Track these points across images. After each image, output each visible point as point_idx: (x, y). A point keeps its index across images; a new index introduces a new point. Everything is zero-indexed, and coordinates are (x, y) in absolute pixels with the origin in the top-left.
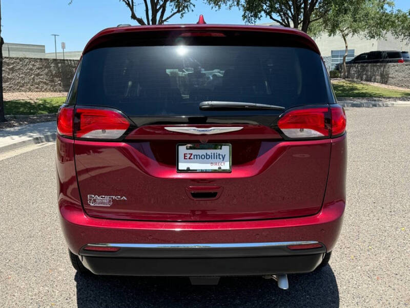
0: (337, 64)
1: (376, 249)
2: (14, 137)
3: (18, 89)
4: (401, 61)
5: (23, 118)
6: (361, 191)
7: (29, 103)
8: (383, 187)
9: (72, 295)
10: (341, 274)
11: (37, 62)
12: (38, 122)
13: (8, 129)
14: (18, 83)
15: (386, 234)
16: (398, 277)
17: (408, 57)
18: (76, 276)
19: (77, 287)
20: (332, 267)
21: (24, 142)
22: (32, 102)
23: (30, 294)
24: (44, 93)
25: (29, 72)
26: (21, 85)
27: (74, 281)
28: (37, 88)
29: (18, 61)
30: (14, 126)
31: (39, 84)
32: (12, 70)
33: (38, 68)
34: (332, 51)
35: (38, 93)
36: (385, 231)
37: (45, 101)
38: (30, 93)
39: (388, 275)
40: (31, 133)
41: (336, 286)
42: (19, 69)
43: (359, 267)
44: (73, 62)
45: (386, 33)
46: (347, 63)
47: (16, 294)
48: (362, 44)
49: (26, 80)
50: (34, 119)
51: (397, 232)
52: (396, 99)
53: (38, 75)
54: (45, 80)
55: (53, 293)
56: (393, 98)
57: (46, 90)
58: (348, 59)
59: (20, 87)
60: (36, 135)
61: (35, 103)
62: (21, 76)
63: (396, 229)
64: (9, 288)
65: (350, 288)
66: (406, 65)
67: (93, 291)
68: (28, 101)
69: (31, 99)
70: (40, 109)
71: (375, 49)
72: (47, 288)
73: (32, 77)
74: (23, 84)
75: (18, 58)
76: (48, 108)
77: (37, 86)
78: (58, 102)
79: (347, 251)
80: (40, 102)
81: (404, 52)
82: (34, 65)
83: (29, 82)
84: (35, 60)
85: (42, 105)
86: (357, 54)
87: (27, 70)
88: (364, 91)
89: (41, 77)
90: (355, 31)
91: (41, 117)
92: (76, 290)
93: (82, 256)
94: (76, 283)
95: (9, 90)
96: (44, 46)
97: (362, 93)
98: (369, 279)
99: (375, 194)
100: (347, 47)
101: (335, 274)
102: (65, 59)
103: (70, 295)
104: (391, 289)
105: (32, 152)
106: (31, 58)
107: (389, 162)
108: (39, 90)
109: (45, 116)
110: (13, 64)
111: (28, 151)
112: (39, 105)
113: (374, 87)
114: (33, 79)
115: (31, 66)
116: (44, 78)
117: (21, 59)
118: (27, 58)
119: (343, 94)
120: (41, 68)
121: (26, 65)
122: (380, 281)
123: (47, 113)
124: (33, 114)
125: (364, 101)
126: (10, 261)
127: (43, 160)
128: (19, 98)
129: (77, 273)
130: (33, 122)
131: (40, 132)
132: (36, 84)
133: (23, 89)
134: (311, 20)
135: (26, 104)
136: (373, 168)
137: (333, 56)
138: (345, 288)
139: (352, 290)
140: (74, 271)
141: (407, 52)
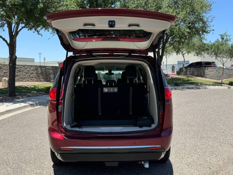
0: (180, 68)
1: (192, 154)
2: (21, 104)
3: (22, 80)
4: (212, 67)
5: (24, 95)
6: (188, 129)
7: (27, 87)
8: (199, 127)
9: (52, 174)
10: (175, 165)
11: (32, 67)
12: (32, 96)
13: (17, 100)
14: (22, 77)
15: (198, 147)
16: (201, 166)
17: (215, 65)
18: (53, 166)
19: (54, 170)
20: (171, 162)
21: (25, 106)
22: (29, 87)
23: (32, 173)
24: (34, 82)
25: (28, 72)
26: (23, 78)
27: (52, 168)
28: (31, 80)
29: (22, 66)
30: (20, 98)
31: (32, 78)
32: (19, 71)
33: (32, 70)
34: (178, 62)
35: (32, 82)
36: (197, 146)
37: (35, 86)
38: (27, 82)
39: (196, 165)
40: (29, 101)
41: (172, 169)
42: (23, 71)
43: (184, 162)
44: (49, 67)
45: (204, 54)
46: (185, 67)
47: (26, 173)
48: (192, 58)
49: (26, 76)
50: (29, 95)
51: (203, 147)
52: (209, 85)
53: (32, 73)
54: (35, 76)
55: (43, 173)
56: (208, 85)
57: (35, 80)
58: (186, 65)
59: (23, 79)
60: (31, 103)
61: (30, 87)
62: (23, 74)
63: (203, 145)
64: (22, 171)
65: (178, 170)
66: (214, 68)
67: (61, 172)
68: (27, 86)
69: (28, 85)
70: (32, 90)
71: (199, 60)
72: (40, 171)
73: (29, 74)
74: (24, 78)
75: (22, 65)
76: (37, 89)
77: (31, 79)
78: (41, 87)
79: (179, 155)
80: (33, 87)
81: (213, 62)
82: (30, 69)
83: (27, 77)
84: (31, 66)
85: (34, 88)
86: (190, 63)
87: (26, 71)
88: (194, 81)
89: (34, 74)
90: (189, 52)
91: (33, 94)
92: (53, 171)
93: (58, 153)
94: (53, 168)
95: (17, 81)
96: (34, 59)
97: (193, 82)
98: (187, 166)
99: (194, 130)
100: (184, 60)
101: (172, 164)
102: (45, 65)
103: (51, 173)
104: (197, 171)
105: (29, 111)
106: (29, 65)
107: (203, 115)
108: (32, 81)
109: (35, 93)
110: (20, 68)
111: (27, 110)
112: (32, 88)
113: (199, 79)
114: (30, 75)
115: (29, 69)
116: (35, 75)
117: (24, 66)
118: (27, 65)
119: (183, 83)
120: (34, 70)
121: (26, 69)
122: (192, 167)
123: (36, 92)
124: (29, 93)
125: (193, 86)
126: (22, 159)
127: (35, 115)
128: (22, 85)
129: (54, 164)
130: (29, 96)
131: (33, 101)
132: (31, 78)
133: (24, 80)
134: (166, 47)
135: (26, 88)
136: (195, 118)
137: (178, 64)
138: (176, 170)
139: (179, 171)
140: (52, 163)
141: (215, 62)
